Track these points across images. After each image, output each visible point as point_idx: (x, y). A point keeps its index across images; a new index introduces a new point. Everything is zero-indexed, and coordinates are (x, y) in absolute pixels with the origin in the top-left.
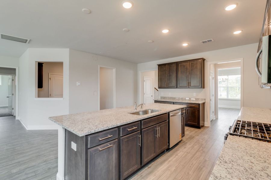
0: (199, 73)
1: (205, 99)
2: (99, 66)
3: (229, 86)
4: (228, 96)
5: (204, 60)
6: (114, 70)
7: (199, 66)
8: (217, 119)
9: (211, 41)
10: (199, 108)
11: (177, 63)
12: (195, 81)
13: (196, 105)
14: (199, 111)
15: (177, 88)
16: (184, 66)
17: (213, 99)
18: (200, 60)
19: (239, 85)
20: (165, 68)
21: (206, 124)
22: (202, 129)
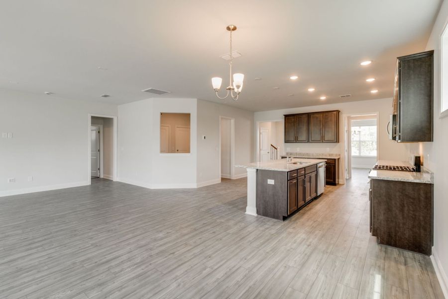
0: (333, 127)
1: (340, 155)
2: (220, 117)
3: (361, 140)
4: (360, 153)
5: (338, 112)
6: (233, 121)
7: (334, 119)
8: (350, 178)
9: (349, 96)
10: (335, 164)
11: (309, 115)
12: (329, 135)
13: (331, 160)
14: (335, 166)
15: (308, 142)
16: (317, 118)
17: (346, 154)
18: (335, 112)
19: (375, 137)
20: (293, 120)
21: (341, 181)
22: (337, 187)
